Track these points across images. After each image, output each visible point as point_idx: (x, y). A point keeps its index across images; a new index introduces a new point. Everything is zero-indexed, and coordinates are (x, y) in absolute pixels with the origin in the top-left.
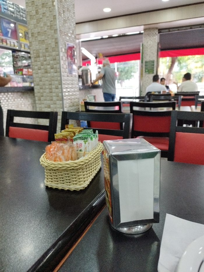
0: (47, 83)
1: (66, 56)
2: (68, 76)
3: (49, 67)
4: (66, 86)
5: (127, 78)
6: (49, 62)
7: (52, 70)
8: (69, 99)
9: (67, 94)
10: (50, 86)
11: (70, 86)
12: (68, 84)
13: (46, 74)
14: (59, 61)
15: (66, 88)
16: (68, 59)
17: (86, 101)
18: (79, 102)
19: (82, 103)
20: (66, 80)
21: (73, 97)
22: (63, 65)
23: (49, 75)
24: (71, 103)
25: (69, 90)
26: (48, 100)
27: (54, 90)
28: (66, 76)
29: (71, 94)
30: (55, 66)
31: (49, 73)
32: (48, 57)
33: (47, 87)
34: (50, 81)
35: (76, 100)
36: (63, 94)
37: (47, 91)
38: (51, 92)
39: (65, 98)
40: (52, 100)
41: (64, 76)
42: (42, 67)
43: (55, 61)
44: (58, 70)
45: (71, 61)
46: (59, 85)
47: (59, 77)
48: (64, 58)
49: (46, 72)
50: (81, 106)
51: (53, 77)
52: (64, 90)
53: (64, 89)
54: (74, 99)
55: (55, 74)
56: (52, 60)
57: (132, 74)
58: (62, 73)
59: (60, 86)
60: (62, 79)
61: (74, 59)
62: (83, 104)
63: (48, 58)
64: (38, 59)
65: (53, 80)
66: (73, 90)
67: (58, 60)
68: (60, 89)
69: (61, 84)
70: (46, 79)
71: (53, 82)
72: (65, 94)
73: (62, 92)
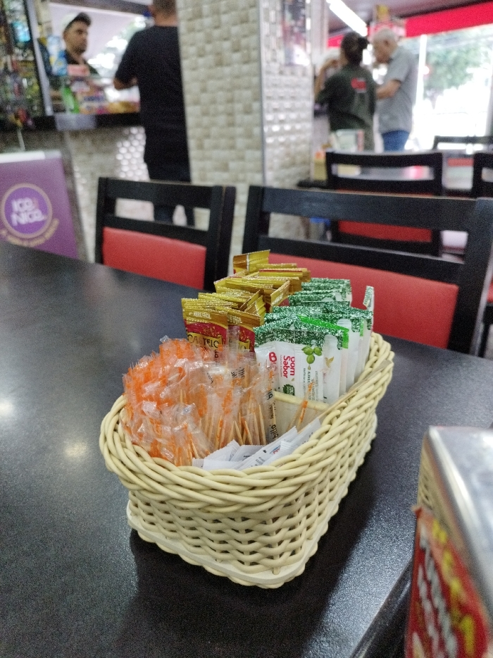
0: (221, 95)
1: (279, 7)
2: (281, 73)
3: (227, 45)
4: (275, 104)
5: (452, 83)
6: (229, 32)
7: (237, 56)
8: (282, 144)
9: (276, 128)
10: (230, 105)
11: (287, 104)
12: (282, 98)
13: (219, 68)
14: (255, 26)
15: (276, 110)
16: (283, 17)
17: (330, 150)
18: (310, 152)
19: (318, 155)
20: (275, 86)
21: (293, 138)
22: (267, 36)
23: (227, 70)
24: (288, 154)
25: (282, 116)
26: (224, 149)
27: (239, 118)
28: (277, 72)
29: (287, 127)
30: (244, 42)
31: (228, 65)
32: (225, 13)
33: (221, 108)
34: (229, 90)
35: (303, 147)
36: (266, 129)
37: (222, 119)
38: (231, 124)
39: (269, 140)
40: (232, 147)
41: (268, 73)
42: (209, 47)
43: (244, 25)
44: (254, 54)
45: (293, 23)
46: (255, 100)
47: (255, 75)
48: (272, 14)
49: (220, 63)
50: (317, 164)
51: (237, 77)
52: (269, 117)
53: (268, 112)
54: (297, 144)
55: (245, 68)
56: (235, 24)
57: (469, 70)
58: (264, 64)
59: (256, 106)
60: (264, 82)
61: (302, 18)
62: (322, 159)
63: (225, 18)
64: (197, 23)
65: (239, 87)
66: (293, 116)
67: (254, 22)
68: (258, 115)
69: (259, 97)
70: (220, 83)
71: (237, 93)
72: (270, 129)
73: (261, 124)
